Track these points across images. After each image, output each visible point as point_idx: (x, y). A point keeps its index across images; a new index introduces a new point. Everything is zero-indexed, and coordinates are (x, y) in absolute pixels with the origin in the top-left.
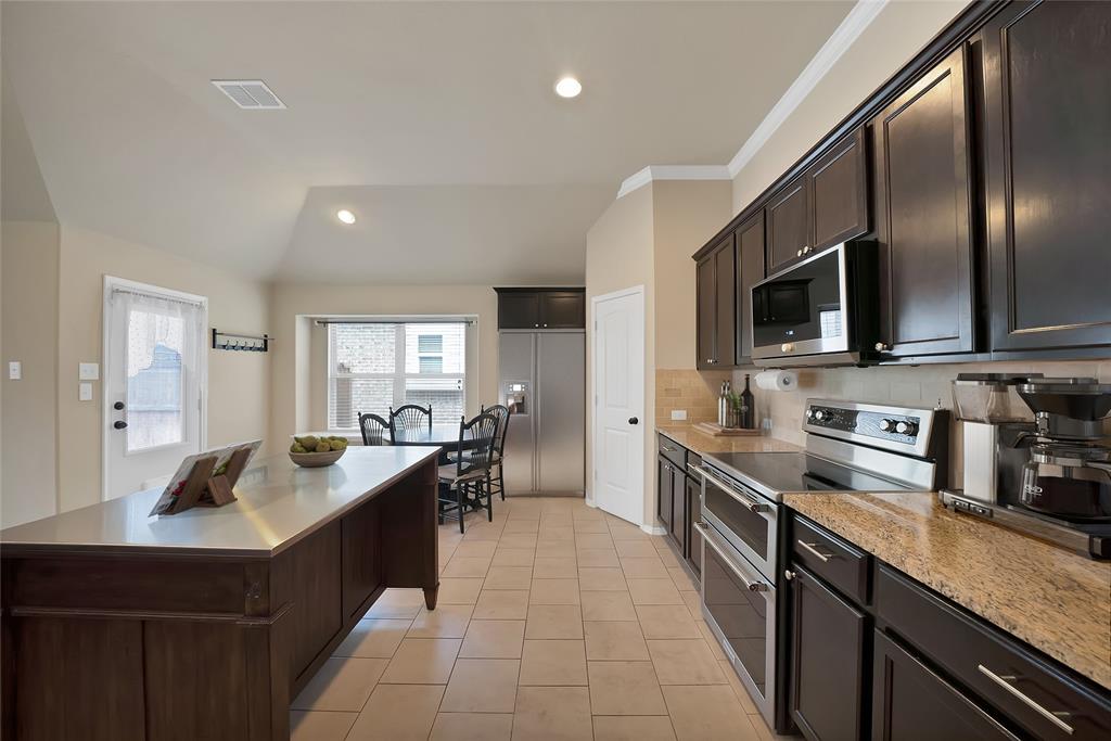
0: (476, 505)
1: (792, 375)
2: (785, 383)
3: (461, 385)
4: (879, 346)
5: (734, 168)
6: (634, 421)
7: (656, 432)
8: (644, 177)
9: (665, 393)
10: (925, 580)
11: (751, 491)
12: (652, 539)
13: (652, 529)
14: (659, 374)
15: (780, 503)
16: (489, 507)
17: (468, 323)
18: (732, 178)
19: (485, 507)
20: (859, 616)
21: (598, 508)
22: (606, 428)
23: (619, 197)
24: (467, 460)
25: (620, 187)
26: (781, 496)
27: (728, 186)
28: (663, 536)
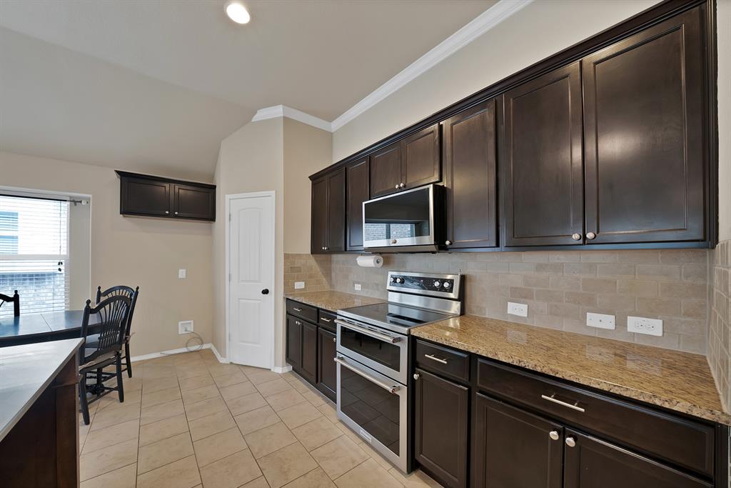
0: (98, 391)
1: (380, 258)
2: (378, 262)
3: (62, 267)
4: (448, 243)
5: (335, 126)
6: (265, 292)
7: (284, 298)
8: (277, 111)
9: (291, 269)
10: (510, 361)
11: (383, 330)
12: (283, 376)
13: (282, 369)
14: (287, 256)
15: (409, 335)
16: (120, 388)
17: (75, 202)
18: (333, 131)
19: (115, 389)
20: (467, 389)
21: (231, 363)
22: (239, 299)
23: (253, 121)
24: (92, 345)
25: (256, 113)
26: (409, 331)
27: (329, 136)
28: (290, 372)
